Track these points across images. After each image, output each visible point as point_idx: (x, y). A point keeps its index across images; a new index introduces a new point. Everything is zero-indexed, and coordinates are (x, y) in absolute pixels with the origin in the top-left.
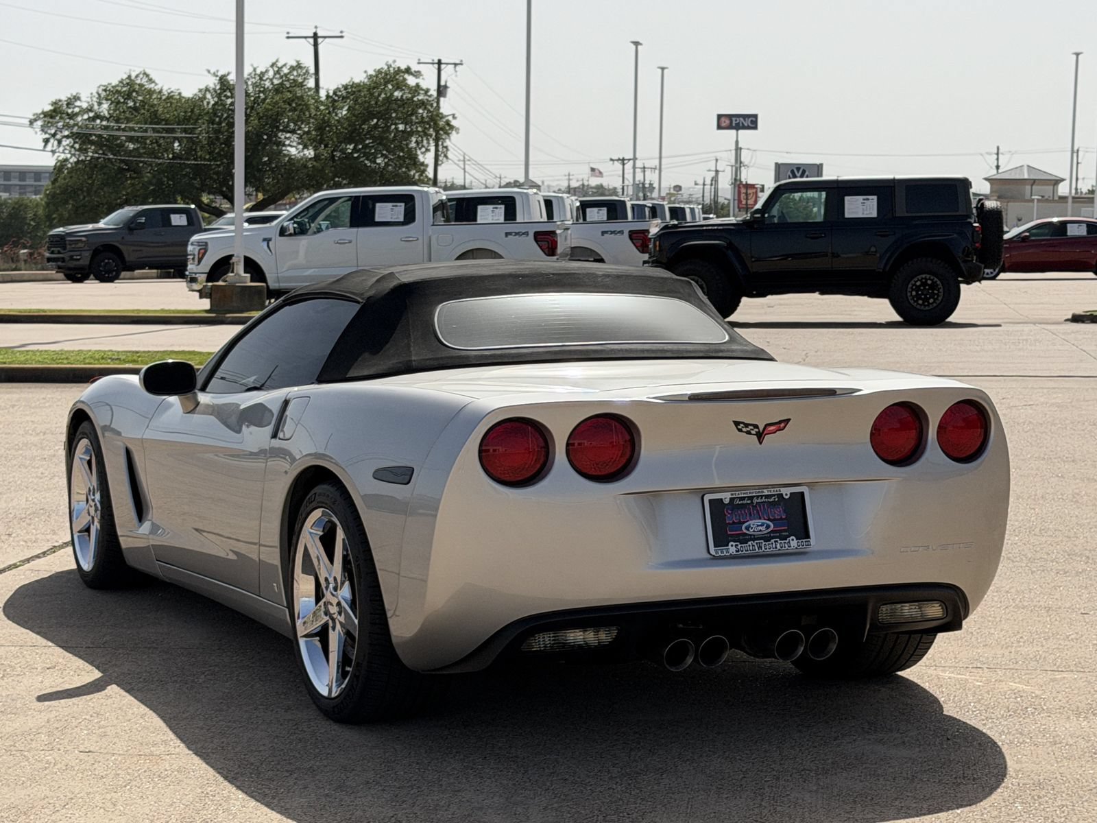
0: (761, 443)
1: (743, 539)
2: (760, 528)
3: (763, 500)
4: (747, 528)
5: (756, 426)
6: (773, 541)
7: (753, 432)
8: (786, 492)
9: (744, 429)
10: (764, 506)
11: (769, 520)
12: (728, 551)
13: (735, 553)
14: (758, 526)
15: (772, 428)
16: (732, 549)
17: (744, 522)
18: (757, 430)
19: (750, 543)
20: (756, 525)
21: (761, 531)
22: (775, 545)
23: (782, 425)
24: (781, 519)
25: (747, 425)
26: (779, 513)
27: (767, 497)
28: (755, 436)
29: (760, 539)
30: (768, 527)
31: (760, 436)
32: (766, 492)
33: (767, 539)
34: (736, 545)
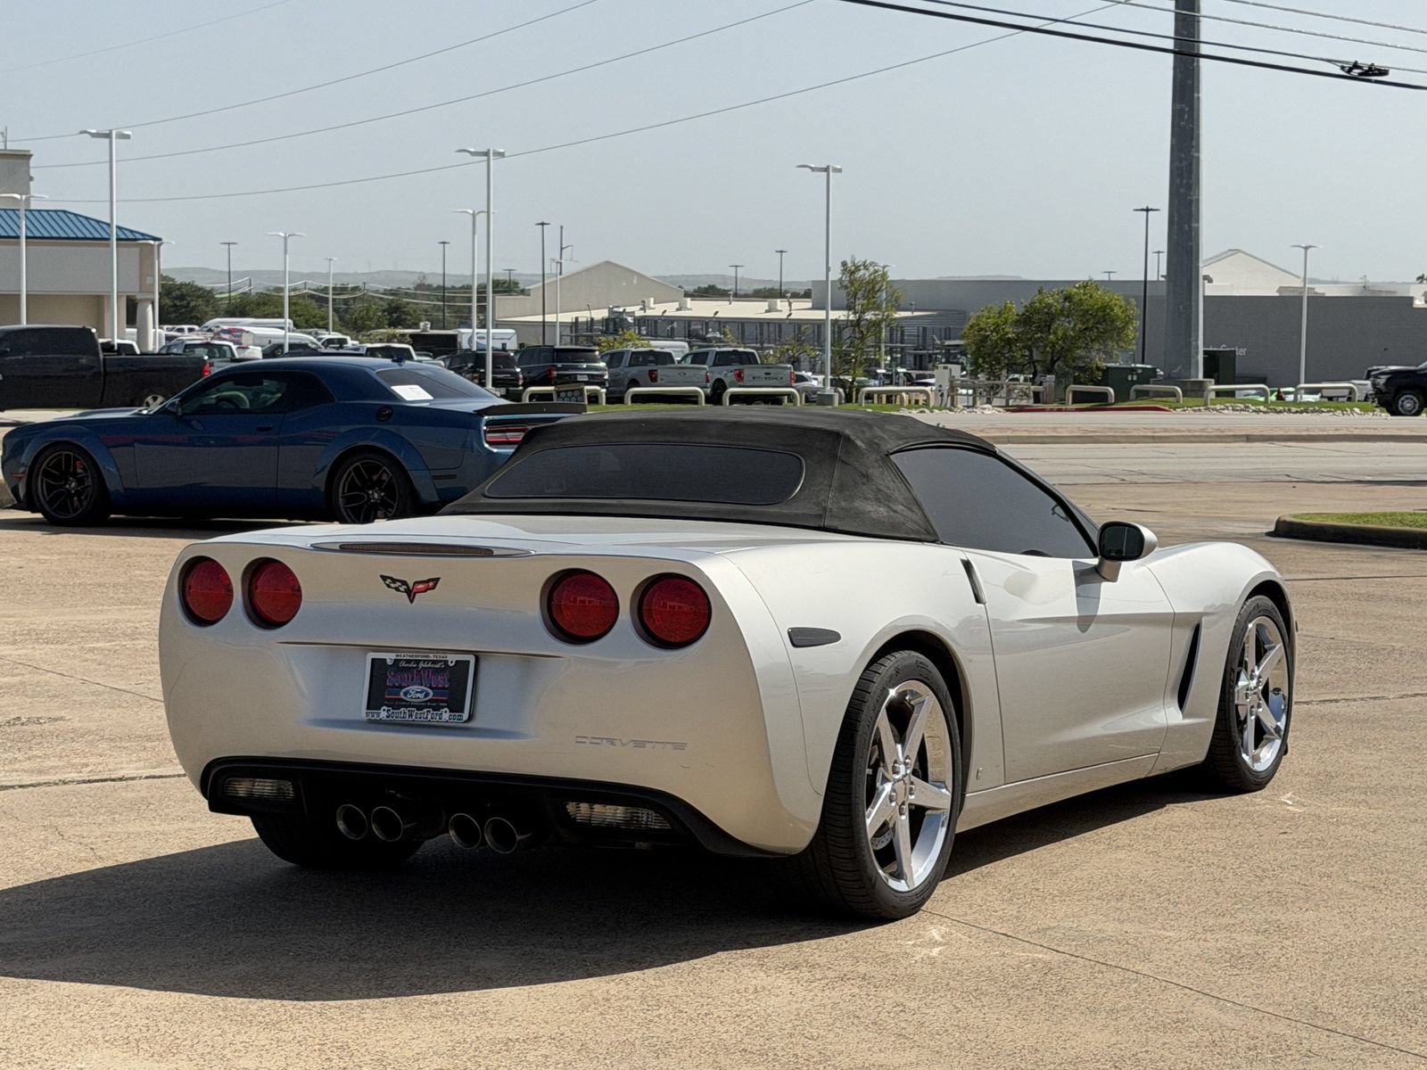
0: (412, 601)
1: (397, 704)
2: (418, 695)
3: (429, 665)
4: (405, 694)
5: (404, 583)
6: (425, 710)
7: (401, 589)
8: (452, 659)
9: (392, 585)
10: (428, 672)
11: (431, 688)
12: (378, 714)
13: (385, 718)
14: (417, 692)
15: (421, 586)
16: (383, 714)
17: (405, 687)
18: (405, 587)
19: (402, 709)
20: (415, 692)
21: (419, 698)
22: (428, 715)
23: (431, 584)
24: (444, 688)
25: (394, 581)
26: (443, 681)
27: (434, 662)
28: (405, 594)
29: (413, 706)
30: (427, 695)
31: (411, 594)
32: (432, 657)
33: (419, 708)
34: (388, 710)
